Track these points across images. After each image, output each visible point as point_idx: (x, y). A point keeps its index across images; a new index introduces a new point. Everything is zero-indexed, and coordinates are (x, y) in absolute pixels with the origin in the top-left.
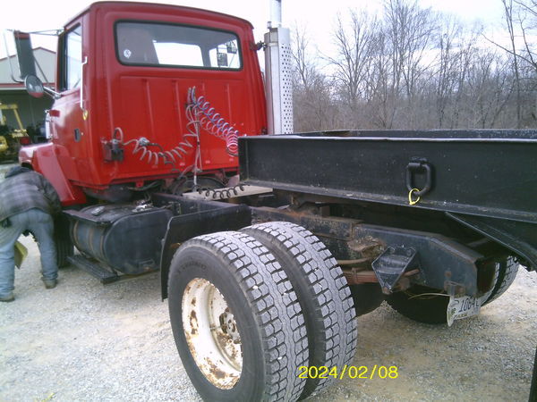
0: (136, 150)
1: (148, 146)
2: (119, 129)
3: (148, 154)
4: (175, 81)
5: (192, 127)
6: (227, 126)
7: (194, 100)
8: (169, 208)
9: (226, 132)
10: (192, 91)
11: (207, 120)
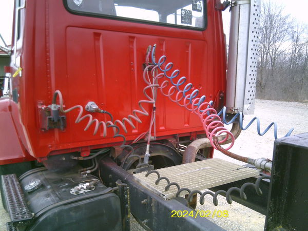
0: (79, 119)
1: (95, 114)
2: (59, 92)
3: (94, 124)
4: (134, 38)
5: (149, 91)
6: (198, 95)
7: (154, 60)
8: (115, 192)
9: (197, 101)
10: (152, 49)
11: (169, 84)
